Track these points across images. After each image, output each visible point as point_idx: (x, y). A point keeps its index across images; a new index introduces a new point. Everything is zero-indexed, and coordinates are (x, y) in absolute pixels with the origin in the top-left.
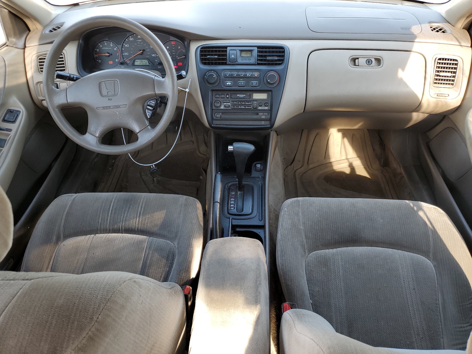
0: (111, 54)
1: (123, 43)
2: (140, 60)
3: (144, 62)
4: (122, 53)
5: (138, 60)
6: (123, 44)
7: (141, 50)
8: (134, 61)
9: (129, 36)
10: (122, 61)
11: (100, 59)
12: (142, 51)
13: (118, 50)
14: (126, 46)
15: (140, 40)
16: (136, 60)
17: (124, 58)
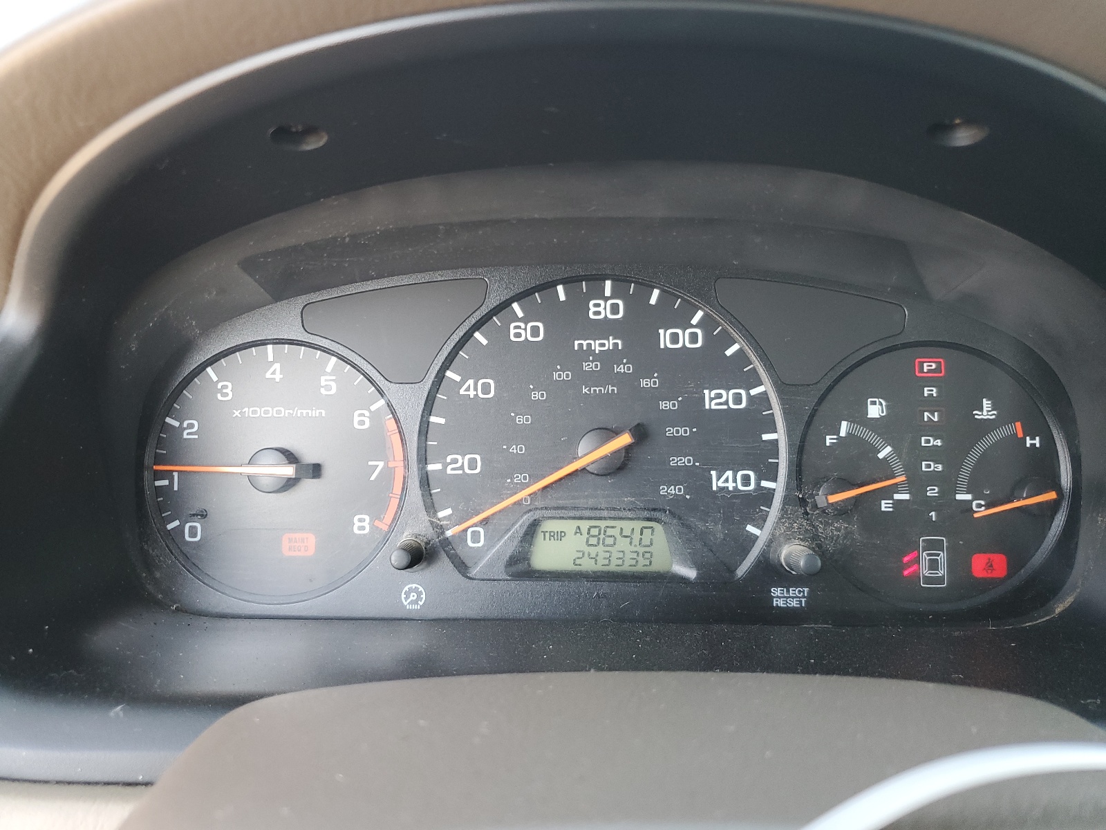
0: (316, 470)
1: (447, 365)
2: (584, 525)
3: (623, 544)
4: (423, 459)
5: (569, 526)
6: (440, 376)
7: (616, 433)
8: (531, 531)
9: (506, 304)
10: (415, 529)
11: (203, 515)
12: (625, 439)
13: (391, 424)
14: (470, 389)
15: (610, 343)
16: (550, 526)
17: (431, 507)
